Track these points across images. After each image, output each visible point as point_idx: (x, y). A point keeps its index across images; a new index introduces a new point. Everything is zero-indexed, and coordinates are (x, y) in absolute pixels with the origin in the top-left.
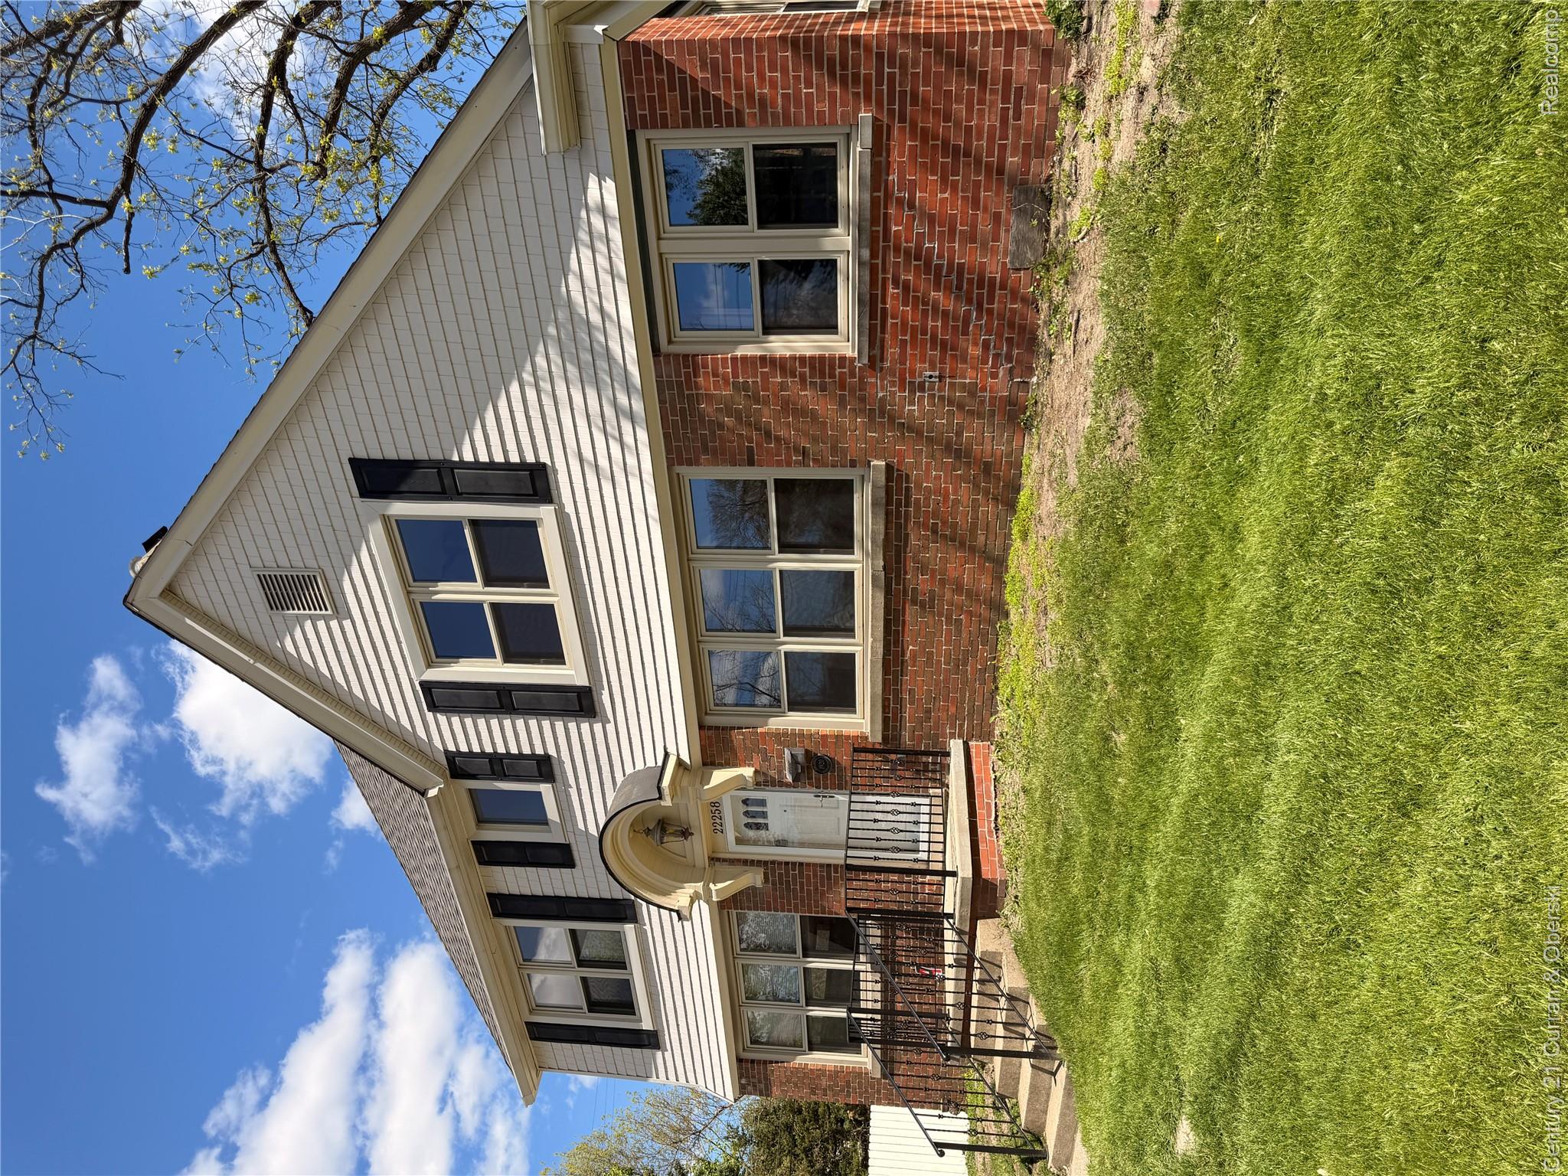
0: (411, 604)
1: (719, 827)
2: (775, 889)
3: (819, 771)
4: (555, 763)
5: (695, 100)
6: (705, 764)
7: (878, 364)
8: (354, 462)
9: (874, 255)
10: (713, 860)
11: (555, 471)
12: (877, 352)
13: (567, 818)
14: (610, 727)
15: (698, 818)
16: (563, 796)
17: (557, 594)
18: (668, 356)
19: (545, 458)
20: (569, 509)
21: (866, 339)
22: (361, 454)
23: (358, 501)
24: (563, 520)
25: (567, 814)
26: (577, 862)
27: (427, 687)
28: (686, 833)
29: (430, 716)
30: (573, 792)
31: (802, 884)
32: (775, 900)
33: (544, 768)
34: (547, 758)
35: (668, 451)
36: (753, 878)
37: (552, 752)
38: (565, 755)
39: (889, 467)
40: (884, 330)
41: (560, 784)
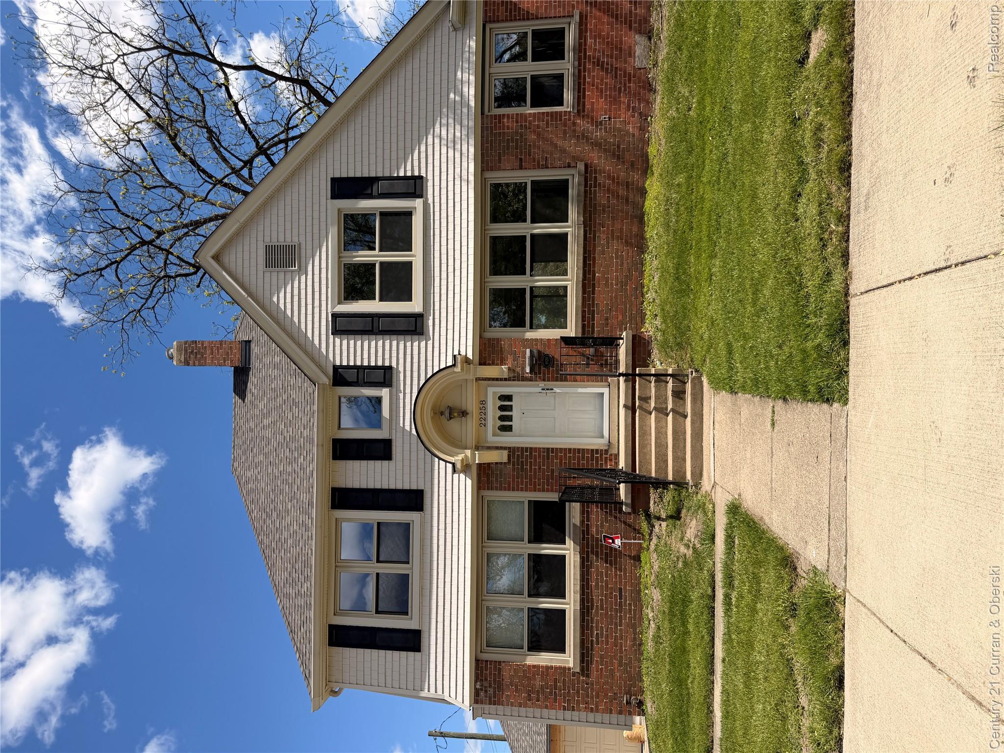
0: (339, 262)
1: (483, 422)
3: (546, 366)
4: (394, 372)
6: (480, 363)
7: (582, 114)
9: (580, 65)
10: (477, 446)
11: (427, 180)
12: (581, 107)
13: (394, 418)
14: (430, 343)
16: (394, 398)
17: (416, 257)
18: (488, 116)
19: (423, 174)
20: (430, 201)
21: (576, 100)
22: (337, 175)
23: (329, 201)
24: (426, 206)
25: (394, 413)
26: (394, 456)
28: (464, 413)
29: (331, 337)
30: (401, 395)
31: (531, 463)
32: (513, 480)
33: (387, 376)
34: (390, 368)
35: (482, 162)
36: (501, 457)
37: (394, 365)
38: (401, 369)
39: (586, 166)
40: (584, 98)
41: (394, 389)
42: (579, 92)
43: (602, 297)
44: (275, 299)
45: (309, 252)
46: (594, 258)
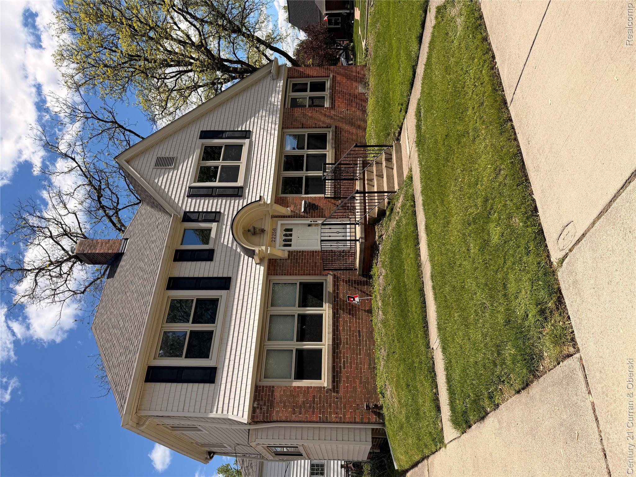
1: (274, 240)
2: (291, 263)
3: (313, 209)
4: (222, 215)
8: (202, 132)
9: (332, 94)
11: (253, 132)
12: (333, 106)
13: (218, 238)
14: (245, 200)
16: (220, 228)
17: (242, 163)
18: (287, 108)
19: (251, 130)
20: (254, 139)
21: (331, 103)
23: (198, 140)
25: (218, 236)
26: (214, 259)
27: (191, 188)
29: (186, 198)
30: (224, 227)
31: (302, 259)
32: (291, 269)
34: (220, 212)
35: (283, 126)
37: (222, 211)
38: (226, 213)
39: (336, 127)
40: (335, 102)
41: (220, 224)
44: (156, 181)
45: (182, 160)
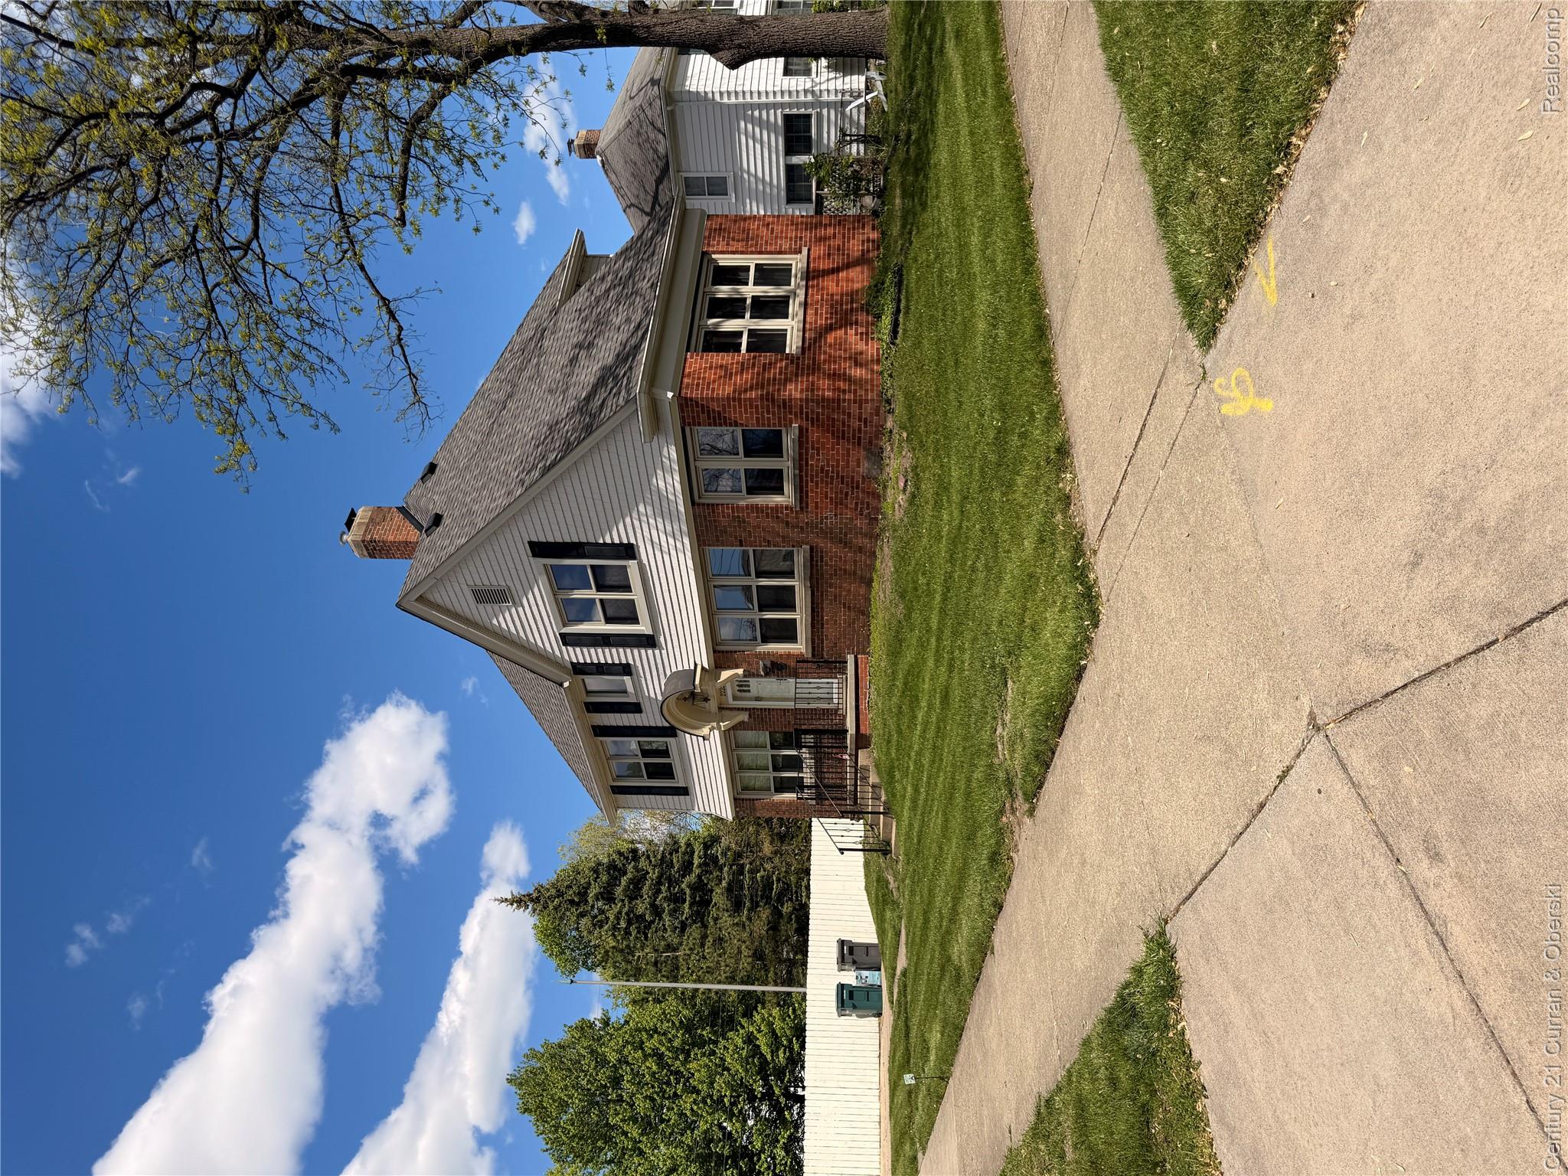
0: (556, 600)
1: (724, 694)
2: (755, 721)
3: (778, 670)
5: (714, 418)
6: (716, 667)
7: (805, 508)
8: (531, 543)
10: (721, 709)
11: (638, 547)
12: (804, 503)
13: (638, 692)
14: (664, 652)
15: (712, 692)
17: (637, 595)
18: (699, 504)
19: (633, 541)
21: (798, 498)
22: (534, 539)
23: (531, 559)
24: (641, 568)
25: (638, 690)
26: (644, 711)
27: (563, 636)
28: (706, 700)
29: (564, 648)
30: (643, 680)
31: (770, 718)
32: (755, 726)
33: (626, 669)
34: (628, 665)
35: (698, 541)
36: (744, 717)
37: (631, 662)
38: (638, 663)
39: (812, 548)
40: (807, 497)
41: (635, 676)
42: (801, 492)
43: (830, 632)
44: (495, 622)
45: (521, 592)
46: (822, 608)
